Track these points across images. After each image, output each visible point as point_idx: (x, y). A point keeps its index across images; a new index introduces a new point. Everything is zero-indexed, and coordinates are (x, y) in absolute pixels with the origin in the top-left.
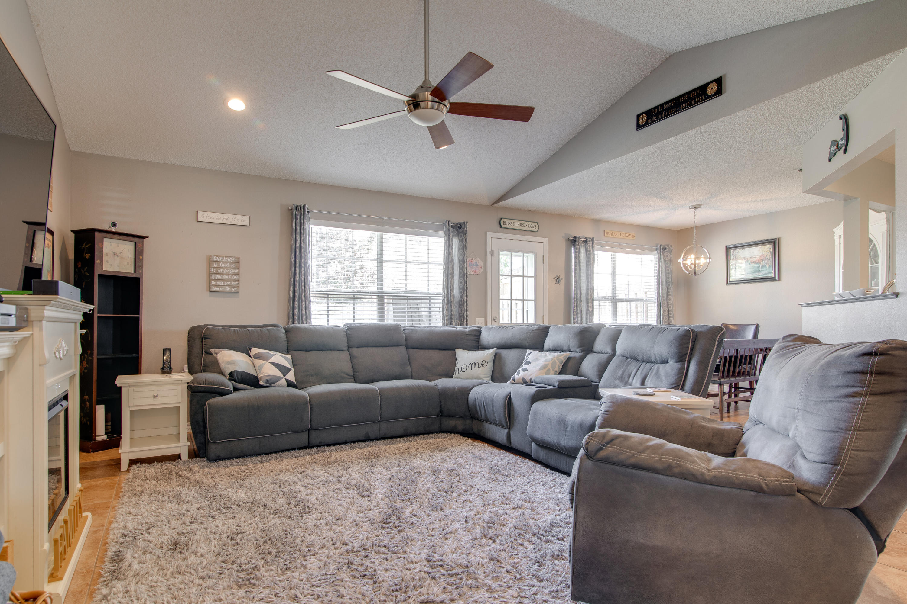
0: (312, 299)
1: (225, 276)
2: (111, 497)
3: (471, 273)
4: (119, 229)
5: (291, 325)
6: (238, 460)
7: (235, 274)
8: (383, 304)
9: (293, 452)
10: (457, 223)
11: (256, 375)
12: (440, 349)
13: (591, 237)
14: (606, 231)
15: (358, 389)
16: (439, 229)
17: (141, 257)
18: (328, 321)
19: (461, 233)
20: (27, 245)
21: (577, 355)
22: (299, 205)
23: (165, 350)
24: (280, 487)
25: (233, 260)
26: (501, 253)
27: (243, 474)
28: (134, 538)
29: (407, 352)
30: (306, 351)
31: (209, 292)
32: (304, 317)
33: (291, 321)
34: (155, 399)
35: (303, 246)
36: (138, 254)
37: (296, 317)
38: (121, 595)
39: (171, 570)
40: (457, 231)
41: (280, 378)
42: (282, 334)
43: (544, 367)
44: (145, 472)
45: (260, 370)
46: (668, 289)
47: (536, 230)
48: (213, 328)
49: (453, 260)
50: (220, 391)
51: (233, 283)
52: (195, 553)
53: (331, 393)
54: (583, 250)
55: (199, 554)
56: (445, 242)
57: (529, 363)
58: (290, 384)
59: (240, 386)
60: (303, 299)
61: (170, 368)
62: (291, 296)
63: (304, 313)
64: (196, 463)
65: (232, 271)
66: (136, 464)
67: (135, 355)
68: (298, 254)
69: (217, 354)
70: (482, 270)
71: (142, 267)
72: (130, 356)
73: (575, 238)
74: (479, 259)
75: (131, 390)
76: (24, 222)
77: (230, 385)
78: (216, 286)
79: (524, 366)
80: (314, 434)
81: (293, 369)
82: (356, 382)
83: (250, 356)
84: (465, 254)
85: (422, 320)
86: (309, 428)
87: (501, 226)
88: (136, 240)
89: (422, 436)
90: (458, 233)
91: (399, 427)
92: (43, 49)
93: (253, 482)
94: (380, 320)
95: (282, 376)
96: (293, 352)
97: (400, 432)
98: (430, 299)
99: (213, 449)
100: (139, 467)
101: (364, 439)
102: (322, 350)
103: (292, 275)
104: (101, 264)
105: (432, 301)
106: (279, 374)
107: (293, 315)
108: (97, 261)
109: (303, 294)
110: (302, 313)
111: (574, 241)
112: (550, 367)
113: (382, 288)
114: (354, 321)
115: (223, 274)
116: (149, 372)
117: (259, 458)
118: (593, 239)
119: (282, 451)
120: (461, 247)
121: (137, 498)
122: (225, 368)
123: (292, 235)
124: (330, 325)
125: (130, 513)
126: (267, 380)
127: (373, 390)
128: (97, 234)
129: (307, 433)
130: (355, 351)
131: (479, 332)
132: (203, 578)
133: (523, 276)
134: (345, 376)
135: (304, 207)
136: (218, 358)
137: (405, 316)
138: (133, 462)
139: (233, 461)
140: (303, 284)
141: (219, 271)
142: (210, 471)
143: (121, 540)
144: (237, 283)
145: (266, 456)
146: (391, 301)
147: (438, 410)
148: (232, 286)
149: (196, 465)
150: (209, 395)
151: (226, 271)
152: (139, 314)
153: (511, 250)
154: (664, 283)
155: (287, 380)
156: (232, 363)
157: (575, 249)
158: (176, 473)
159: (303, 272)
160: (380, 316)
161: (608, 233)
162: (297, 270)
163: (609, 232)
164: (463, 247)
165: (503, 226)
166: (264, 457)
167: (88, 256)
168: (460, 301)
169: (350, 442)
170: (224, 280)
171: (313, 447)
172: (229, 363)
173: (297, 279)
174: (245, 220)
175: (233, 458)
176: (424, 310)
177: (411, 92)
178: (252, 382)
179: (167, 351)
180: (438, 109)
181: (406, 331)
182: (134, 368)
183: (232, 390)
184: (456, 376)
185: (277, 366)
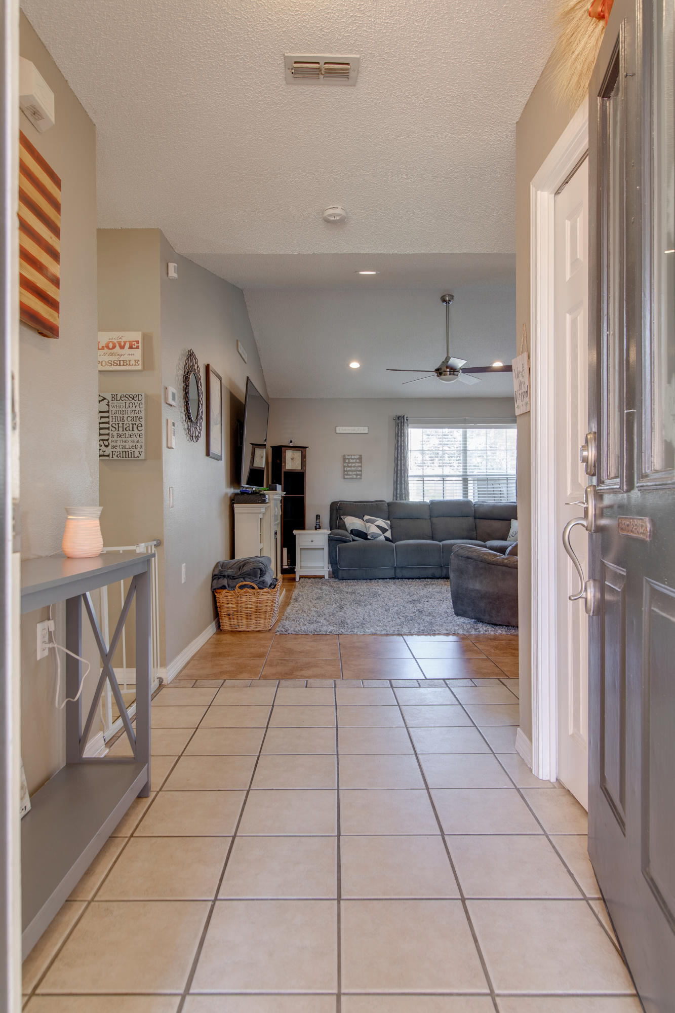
0: (410, 482)
1: (353, 469)
2: (292, 588)
4: (294, 444)
5: (395, 501)
6: (354, 580)
7: (359, 467)
8: (466, 485)
9: (385, 580)
11: (366, 532)
12: (500, 520)
15: (427, 544)
17: (305, 460)
18: (423, 498)
20: (252, 457)
22: (400, 415)
23: (316, 516)
24: (369, 589)
25: (357, 457)
28: (302, 596)
29: (474, 521)
30: (400, 519)
31: (343, 480)
32: (404, 495)
33: (394, 498)
34: (313, 543)
35: (403, 444)
36: (303, 457)
37: (399, 495)
41: (381, 535)
42: (385, 507)
44: (306, 582)
45: (369, 529)
48: (344, 503)
50: (345, 540)
51: (358, 473)
58: (387, 539)
59: (357, 538)
60: (403, 482)
61: (320, 527)
62: (395, 480)
63: (404, 492)
65: (357, 465)
66: (302, 579)
67: (302, 521)
68: (399, 451)
69: (344, 519)
71: (305, 465)
72: (300, 521)
75: (301, 537)
76: (252, 444)
77: (350, 537)
78: (347, 475)
80: (398, 570)
81: (390, 530)
82: (432, 540)
83: (363, 521)
85: (503, 497)
86: (395, 566)
88: (303, 449)
94: (464, 497)
95: (382, 533)
96: (391, 519)
98: (507, 480)
99: (340, 573)
100: (304, 580)
101: (431, 577)
102: (412, 519)
103: (395, 465)
104: (285, 465)
106: (380, 532)
107: (397, 493)
108: (283, 464)
109: (403, 479)
110: (402, 493)
113: (466, 472)
115: (352, 467)
116: (309, 529)
117: (365, 581)
119: (379, 579)
121: (303, 590)
122: (348, 527)
125: (300, 591)
126: (372, 536)
127: (439, 545)
128: (283, 449)
129: (394, 569)
130: (434, 520)
134: (426, 535)
135: (403, 417)
136: (345, 521)
137: (485, 494)
141: (349, 465)
142: (338, 583)
144: (360, 473)
146: (475, 482)
148: (357, 475)
149: (331, 581)
150: (339, 542)
151: (353, 465)
152: (304, 494)
155: (384, 537)
156: (353, 524)
158: (321, 582)
160: (464, 494)
162: (399, 462)
166: (369, 580)
167: (278, 461)
169: (423, 578)
170: (352, 471)
171: (398, 579)
172: (350, 524)
173: (399, 468)
174: (364, 430)
175: (351, 580)
176: (504, 488)
177: (437, 366)
178: (363, 535)
179: (318, 517)
180: (454, 374)
181: (476, 506)
182: (302, 527)
183: (351, 539)
184: (508, 539)
185: (379, 527)
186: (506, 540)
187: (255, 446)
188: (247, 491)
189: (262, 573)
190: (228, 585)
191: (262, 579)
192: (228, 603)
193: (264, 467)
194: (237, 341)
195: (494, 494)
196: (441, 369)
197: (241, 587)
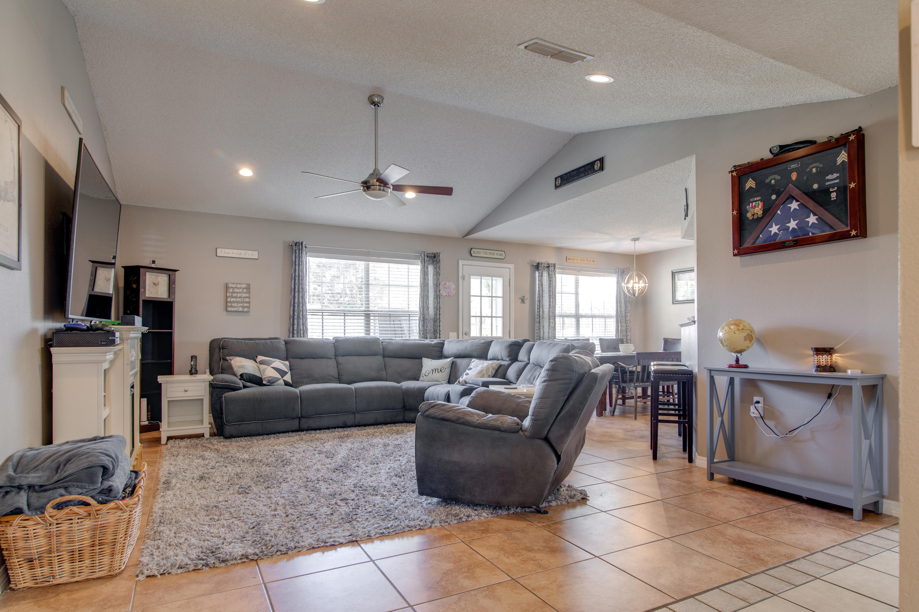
0: (308, 317)
1: (238, 299)
2: (157, 458)
3: (445, 295)
4: (157, 265)
5: (291, 338)
6: (246, 438)
7: (246, 297)
8: (369, 321)
9: (287, 434)
10: (432, 254)
11: (260, 376)
12: (410, 358)
13: (553, 263)
14: (568, 258)
15: (337, 388)
16: (416, 258)
17: (174, 286)
18: (323, 334)
19: (435, 261)
20: (92, 278)
21: (506, 363)
22: (298, 241)
23: (192, 357)
24: (273, 452)
25: (245, 286)
26: (472, 277)
27: (248, 446)
28: (176, 474)
29: (384, 359)
30: (301, 358)
31: (225, 312)
32: (302, 332)
33: (291, 334)
34: (186, 393)
35: (301, 274)
36: (172, 283)
37: (295, 332)
38: (172, 496)
39: (200, 487)
40: (432, 260)
41: (279, 379)
42: (282, 346)
43: (481, 372)
44: (179, 444)
45: (264, 372)
46: (626, 307)
47: (503, 258)
48: (228, 341)
49: (428, 284)
50: (233, 387)
51: (245, 305)
52: (214, 481)
53: (317, 391)
54: (545, 274)
55: (216, 482)
56: (421, 270)
57: (471, 369)
58: (286, 384)
59: (248, 384)
60: (301, 317)
61: (196, 371)
62: (292, 314)
63: (302, 328)
64: (215, 439)
65: (244, 295)
66: (172, 439)
67: (169, 361)
68: (297, 281)
69: (231, 360)
70: (454, 292)
71: (174, 293)
72: (166, 361)
73: (539, 263)
74: (452, 283)
75: (168, 386)
76: (90, 261)
77: (241, 383)
78: (231, 307)
79: (467, 371)
80: (303, 421)
81: (290, 372)
82: (340, 383)
83: (257, 362)
84: (438, 279)
85: (404, 334)
86: (300, 416)
87: (471, 255)
88: (170, 273)
89: (390, 425)
90: (433, 262)
91: (371, 417)
92: (107, 143)
93: (255, 450)
94: (366, 334)
95: (280, 377)
96: (290, 359)
97: (372, 421)
98: (409, 316)
99: (228, 429)
100: (174, 441)
101: (342, 425)
102: (314, 358)
103: (292, 298)
104: (145, 292)
105: (411, 318)
106: (278, 375)
107: (293, 330)
108: (142, 290)
109: (301, 313)
110: (300, 329)
111: (537, 267)
112: (484, 372)
113: (369, 308)
114: (345, 335)
115: (237, 297)
116: (180, 373)
117: (261, 437)
118: (555, 264)
119: (279, 433)
120: (435, 274)
121: (175, 457)
122: (237, 370)
123: (292, 266)
124: (324, 337)
125: (171, 464)
126: (269, 381)
127: (350, 389)
128: (141, 270)
129: (298, 420)
130: (340, 359)
131: (443, 344)
132: (218, 490)
133: (492, 297)
134: (332, 378)
135: (302, 243)
136: (232, 363)
137: (388, 331)
138: (169, 438)
139: (242, 439)
140: (301, 305)
141: (234, 295)
142: (225, 444)
143: (168, 475)
144: (248, 305)
145: (267, 436)
146: (377, 318)
147: (402, 405)
148: (244, 307)
149: (215, 440)
150: (225, 390)
151: (239, 295)
152: (172, 329)
153: (481, 275)
154: (623, 302)
155: (284, 380)
156: (242, 367)
157: (539, 273)
158: (201, 445)
159: (301, 296)
160: (366, 331)
161: (569, 259)
162: (296, 294)
163: (571, 258)
164: (437, 274)
165: (473, 255)
166: (265, 436)
167: (134, 286)
168: (435, 318)
169: (332, 428)
170: (238, 302)
171: (303, 431)
172: (240, 367)
173: (296, 301)
174: (255, 255)
175: (242, 437)
176: (405, 325)
177: (364, 178)
178: (257, 381)
179: (194, 358)
180: (383, 190)
181: (384, 343)
182: (169, 370)
183: (242, 386)
184: (421, 378)
185: (277, 369)
186: (418, 380)
187: (96, 265)
188: (79, 325)
189: (106, 472)
190: (28, 505)
191: (107, 484)
192: (27, 539)
193: (111, 292)
194: (63, 88)
195: (395, 331)
196: (369, 181)
197: (59, 507)
